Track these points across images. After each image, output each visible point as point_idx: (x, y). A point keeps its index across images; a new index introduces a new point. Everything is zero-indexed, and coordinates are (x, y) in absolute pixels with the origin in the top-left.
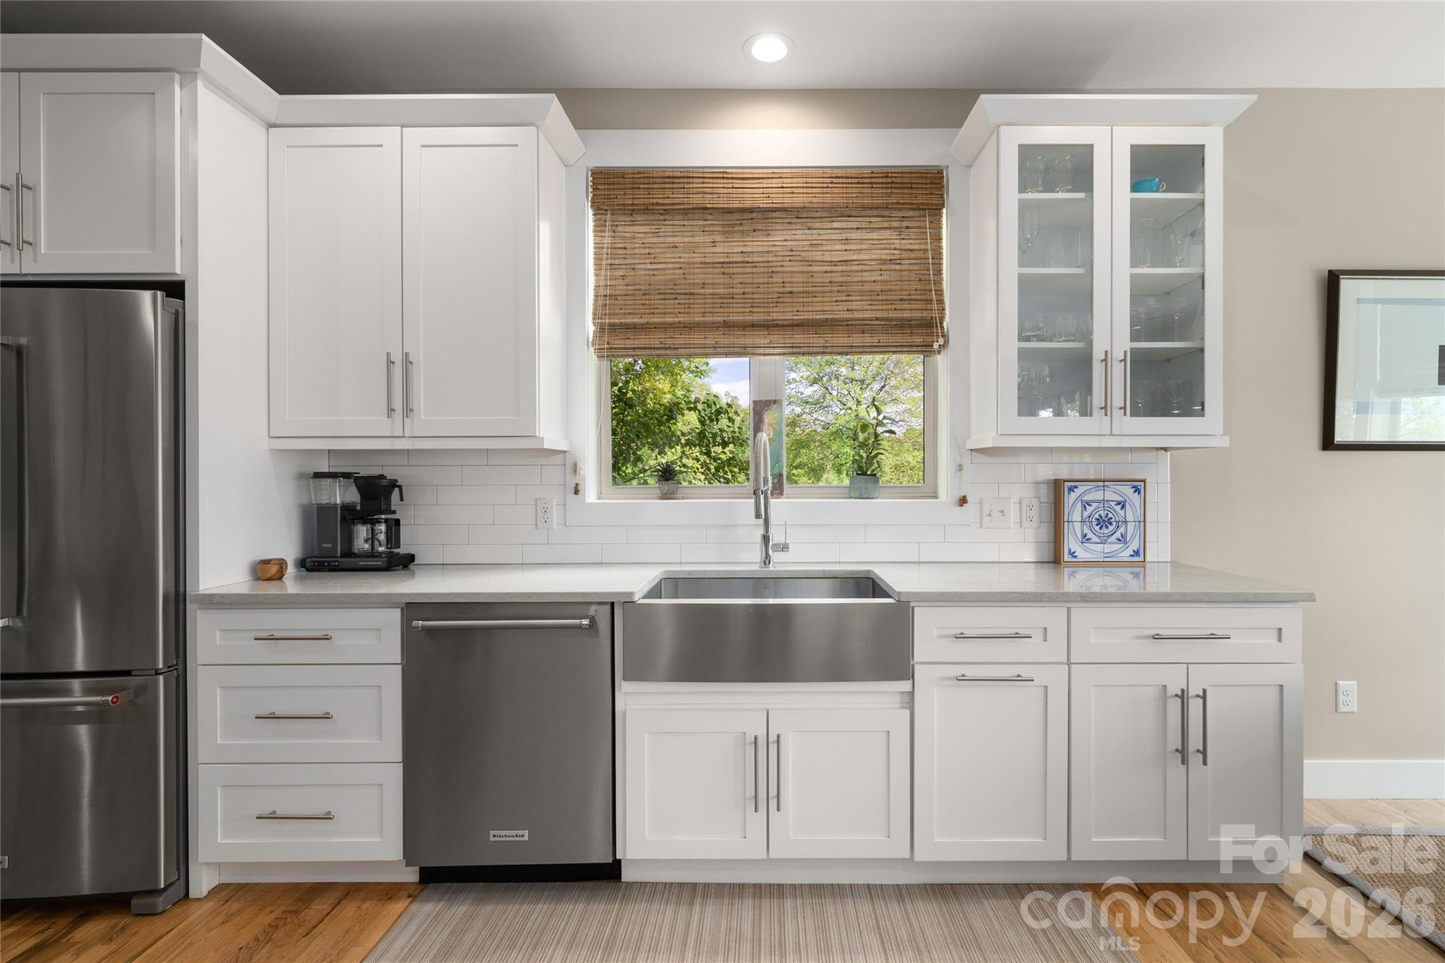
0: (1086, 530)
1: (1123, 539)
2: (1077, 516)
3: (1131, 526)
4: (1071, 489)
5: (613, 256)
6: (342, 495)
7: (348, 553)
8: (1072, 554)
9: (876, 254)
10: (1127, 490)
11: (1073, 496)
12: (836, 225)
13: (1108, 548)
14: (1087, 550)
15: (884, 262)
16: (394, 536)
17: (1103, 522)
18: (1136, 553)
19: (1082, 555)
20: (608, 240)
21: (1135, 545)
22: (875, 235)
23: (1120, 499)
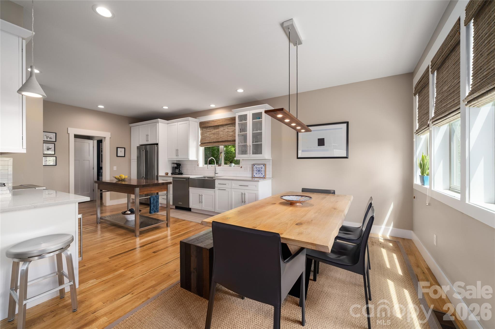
0: (256, 172)
1: (262, 174)
2: (255, 170)
3: (263, 172)
4: (254, 166)
5: (202, 133)
6: (175, 166)
7: (175, 173)
8: (254, 176)
9: (231, 130)
10: (262, 166)
11: (255, 166)
12: (226, 126)
13: (260, 175)
14: (256, 175)
15: (232, 131)
16: (179, 171)
17: (259, 171)
18: (264, 176)
19: (256, 176)
20: (201, 131)
21: (263, 175)
22: (231, 127)
23: (261, 167)
